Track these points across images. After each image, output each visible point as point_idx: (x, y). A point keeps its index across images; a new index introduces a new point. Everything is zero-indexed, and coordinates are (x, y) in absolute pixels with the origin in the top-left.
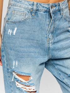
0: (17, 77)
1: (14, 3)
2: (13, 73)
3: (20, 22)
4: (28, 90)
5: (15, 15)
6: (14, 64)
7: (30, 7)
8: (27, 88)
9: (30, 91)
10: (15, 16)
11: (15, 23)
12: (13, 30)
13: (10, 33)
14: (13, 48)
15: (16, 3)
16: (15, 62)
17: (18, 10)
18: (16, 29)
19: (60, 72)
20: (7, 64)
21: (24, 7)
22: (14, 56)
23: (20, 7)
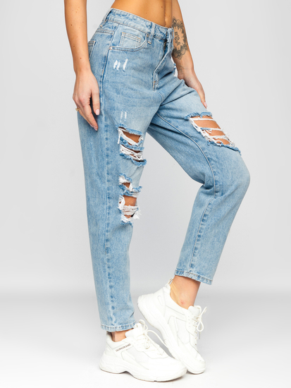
0: (125, 137)
1: (123, 20)
2: (120, 131)
3: (132, 51)
4: (137, 158)
5: (126, 39)
6: (121, 117)
7: (147, 30)
8: (136, 154)
9: (139, 159)
10: (126, 41)
11: (125, 51)
12: (122, 62)
13: (118, 67)
14: (122, 90)
15: (127, 20)
16: (124, 113)
17: (130, 31)
18: (127, 60)
19: (169, 119)
20: (105, 118)
21: (139, 28)
22: (121, 103)
23: (134, 27)
